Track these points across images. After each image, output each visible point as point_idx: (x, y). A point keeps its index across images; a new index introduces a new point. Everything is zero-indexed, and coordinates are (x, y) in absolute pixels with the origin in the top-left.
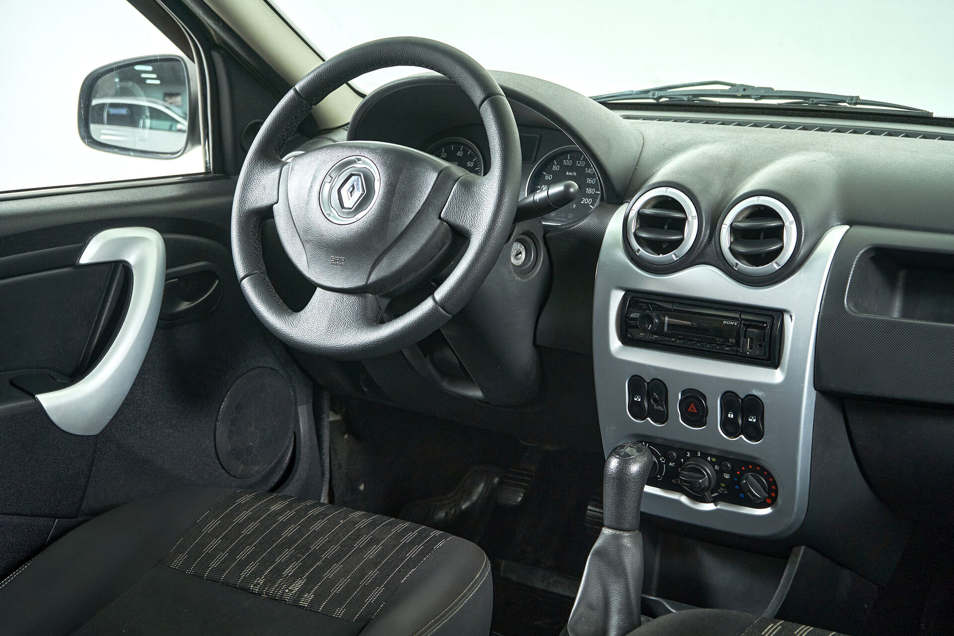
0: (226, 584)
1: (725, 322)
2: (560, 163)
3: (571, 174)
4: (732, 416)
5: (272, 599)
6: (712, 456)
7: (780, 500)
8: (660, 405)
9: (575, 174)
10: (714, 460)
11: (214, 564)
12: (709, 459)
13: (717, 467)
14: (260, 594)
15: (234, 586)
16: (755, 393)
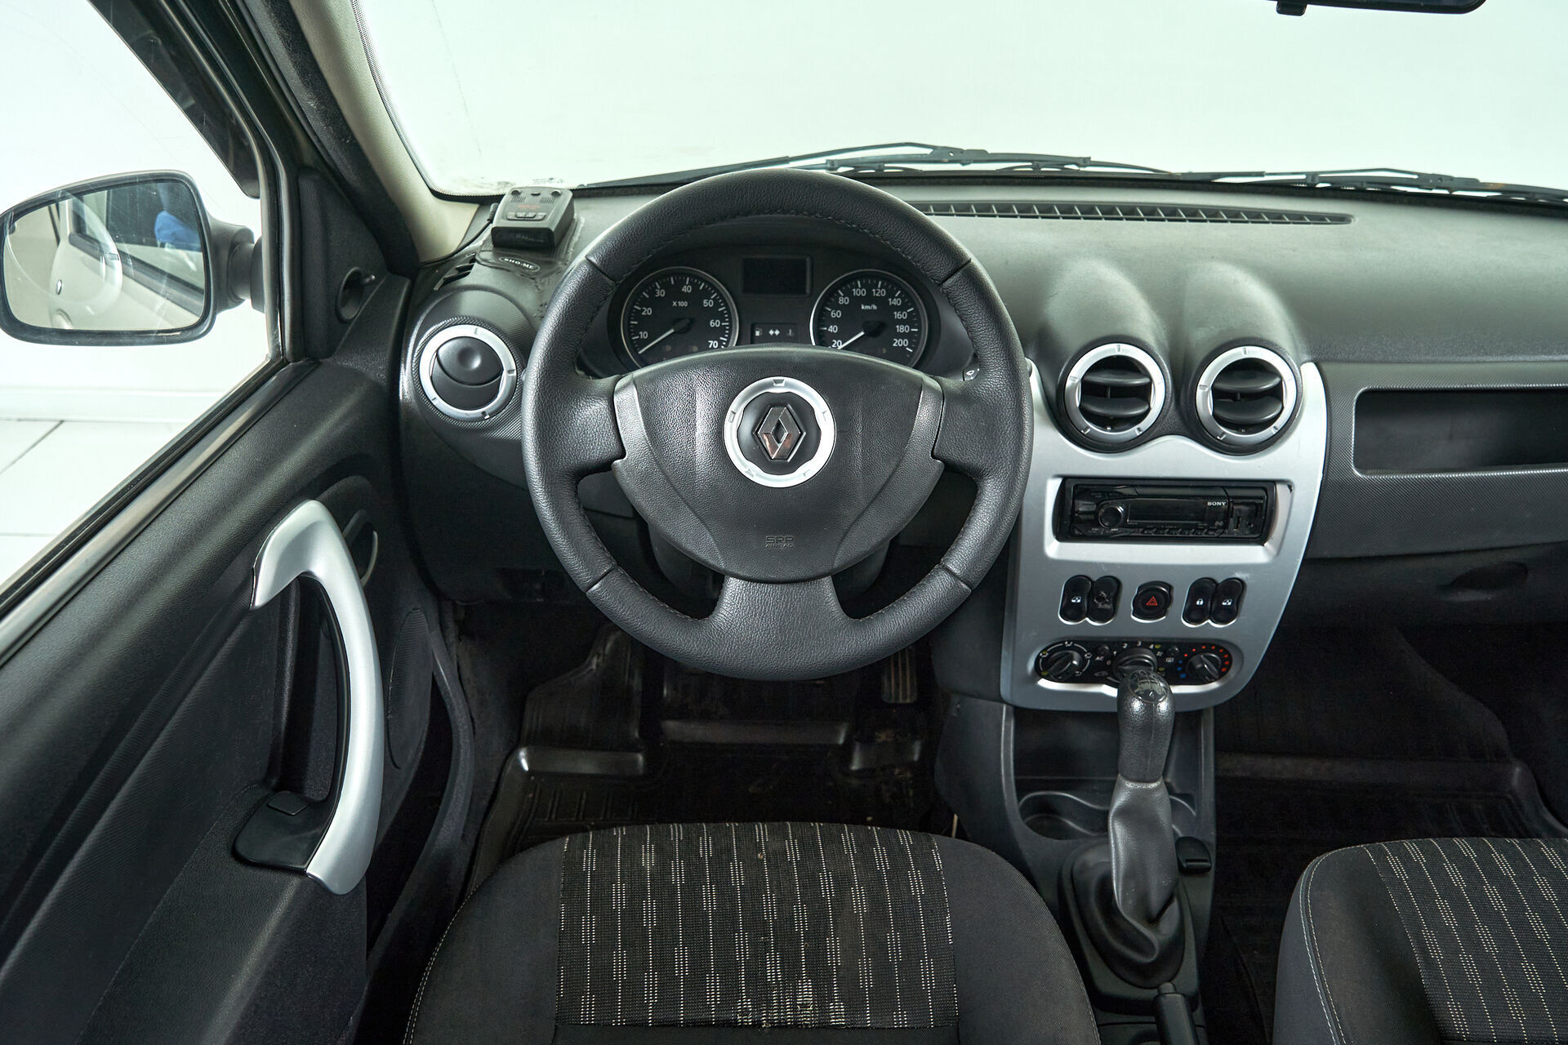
0: (693, 1025)
1: (1209, 504)
2: (848, 293)
3: (868, 307)
4: (1202, 603)
5: (781, 1026)
6: (1155, 643)
7: (1232, 673)
8: (1107, 603)
9: (875, 307)
10: (1157, 647)
11: (651, 998)
12: (1152, 647)
13: (1159, 654)
14: (757, 1024)
15: (707, 1024)
16: (1238, 575)
